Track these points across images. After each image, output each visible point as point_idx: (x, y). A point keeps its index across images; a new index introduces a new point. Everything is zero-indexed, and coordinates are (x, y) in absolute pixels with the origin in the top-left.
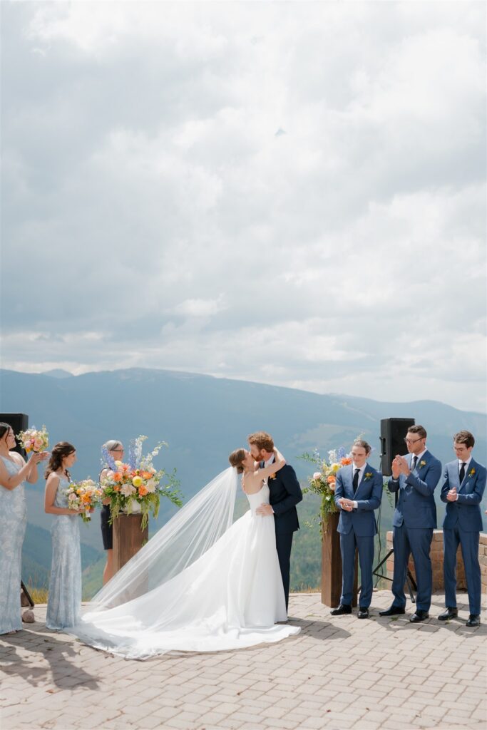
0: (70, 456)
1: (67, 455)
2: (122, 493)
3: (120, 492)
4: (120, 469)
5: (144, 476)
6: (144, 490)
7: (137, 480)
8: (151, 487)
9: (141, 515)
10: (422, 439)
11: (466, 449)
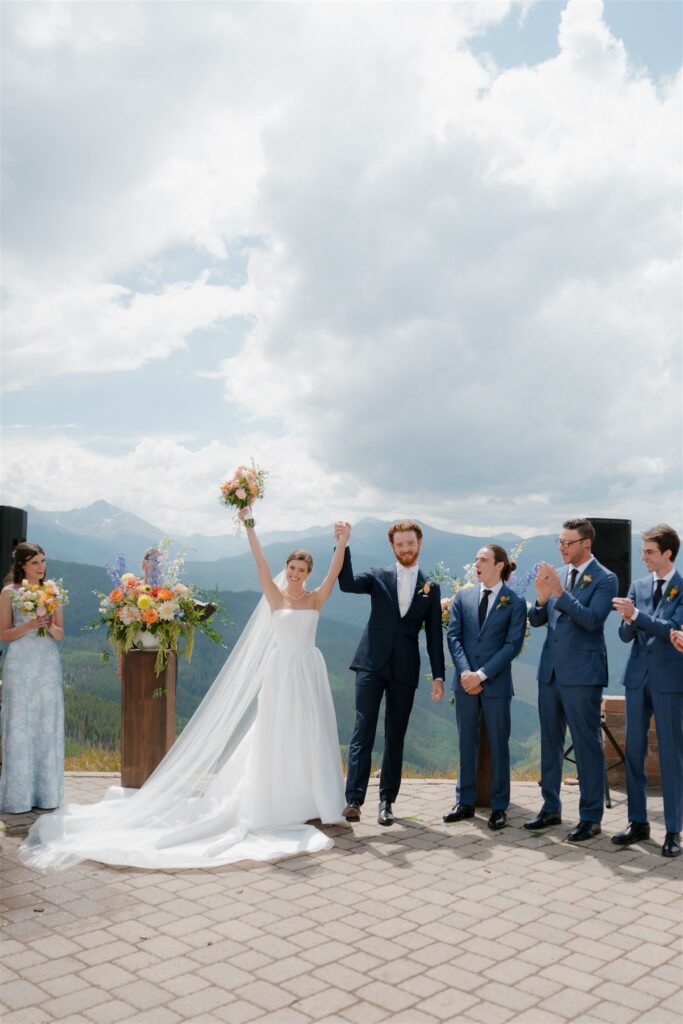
2: (121, 620)
3: (118, 617)
4: (125, 584)
5: (160, 595)
6: (152, 615)
7: (144, 601)
8: (167, 611)
9: (156, 653)
10: (585, 541)
11: (659, 553)
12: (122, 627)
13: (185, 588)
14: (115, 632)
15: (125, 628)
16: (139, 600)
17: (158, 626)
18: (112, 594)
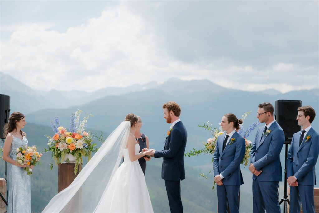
0: (21, 121)
1: (19, 120)
2: (59, 148)
3: (57, 147)
4: (60, 131)
5: (76, 137)
6: (73, 146)
7: (69, 140)
8: (80, 144)
9: (75, 164)
10: (268, 113)
11: (304, 117)
12: (59, 152)
13: (87, 134)
14: (56, 154)
15: (61, 152)
16: (67, 139)
17: (75, 151)
18: (54, 136)
